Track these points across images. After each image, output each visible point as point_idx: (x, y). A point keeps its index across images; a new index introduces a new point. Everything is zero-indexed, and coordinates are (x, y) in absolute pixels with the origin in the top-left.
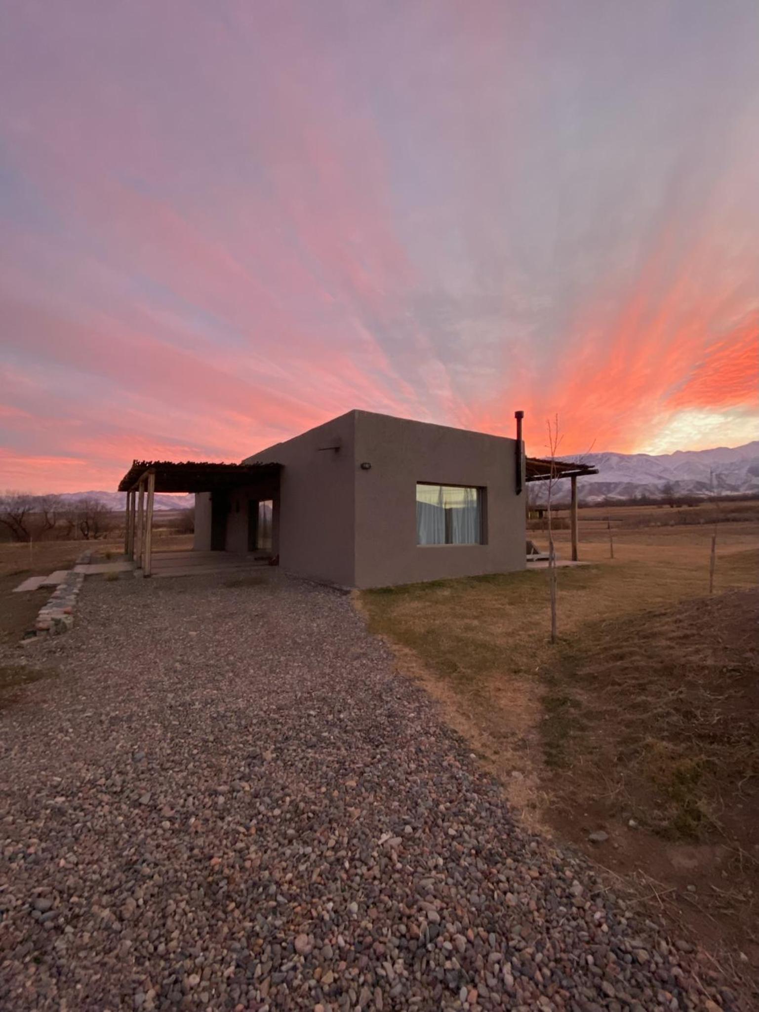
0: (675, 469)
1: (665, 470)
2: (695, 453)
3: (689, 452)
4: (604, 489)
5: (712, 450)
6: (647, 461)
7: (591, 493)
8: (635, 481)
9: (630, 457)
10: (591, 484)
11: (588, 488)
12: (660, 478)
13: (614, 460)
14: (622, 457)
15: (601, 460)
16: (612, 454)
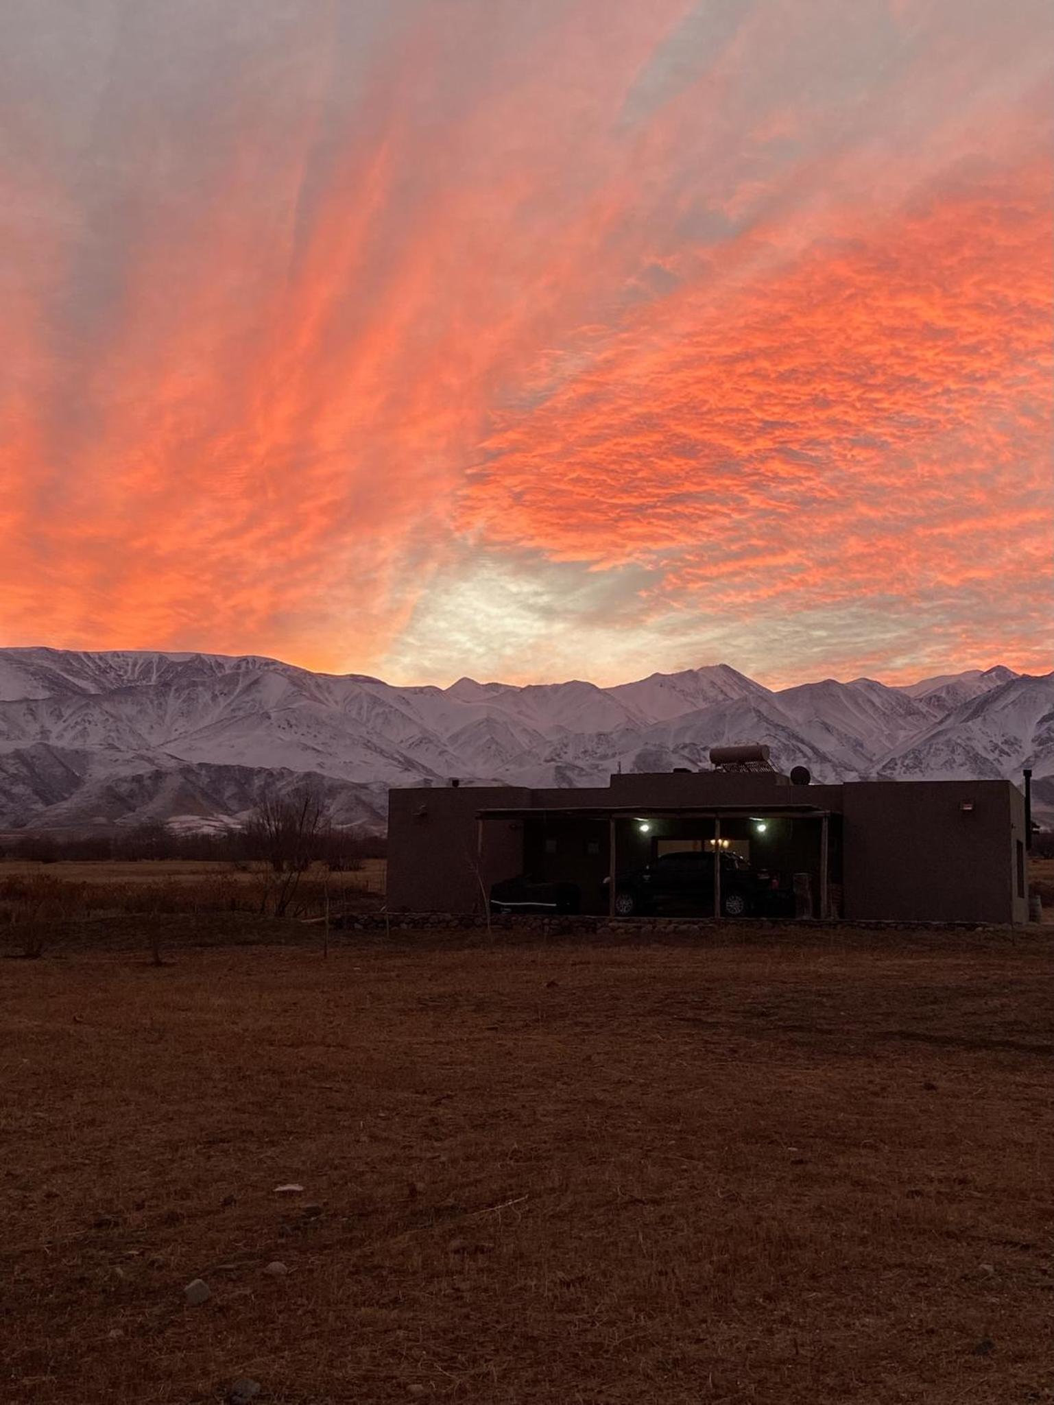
0: (454, 738)
1: (425, 740)
2: (510, 690)
3: (494, 686)
4: (230, 790)
5: (556, 688)
6: (375, 701)
7: (184, 803)
8: (334, 771)
9: (327, 683)
10: (186, 771)
11: (175, 781)
12: (409, 765)
13: (275, 690)
14: (299, 680)
15: (232, 680)
16: (269, 663)
